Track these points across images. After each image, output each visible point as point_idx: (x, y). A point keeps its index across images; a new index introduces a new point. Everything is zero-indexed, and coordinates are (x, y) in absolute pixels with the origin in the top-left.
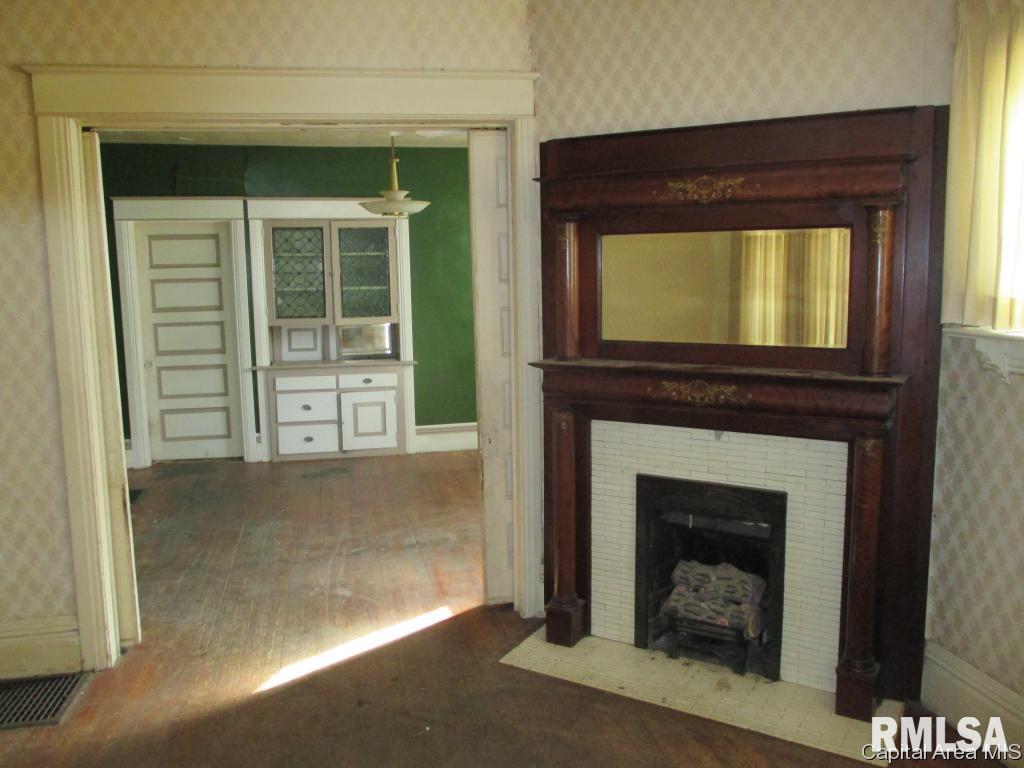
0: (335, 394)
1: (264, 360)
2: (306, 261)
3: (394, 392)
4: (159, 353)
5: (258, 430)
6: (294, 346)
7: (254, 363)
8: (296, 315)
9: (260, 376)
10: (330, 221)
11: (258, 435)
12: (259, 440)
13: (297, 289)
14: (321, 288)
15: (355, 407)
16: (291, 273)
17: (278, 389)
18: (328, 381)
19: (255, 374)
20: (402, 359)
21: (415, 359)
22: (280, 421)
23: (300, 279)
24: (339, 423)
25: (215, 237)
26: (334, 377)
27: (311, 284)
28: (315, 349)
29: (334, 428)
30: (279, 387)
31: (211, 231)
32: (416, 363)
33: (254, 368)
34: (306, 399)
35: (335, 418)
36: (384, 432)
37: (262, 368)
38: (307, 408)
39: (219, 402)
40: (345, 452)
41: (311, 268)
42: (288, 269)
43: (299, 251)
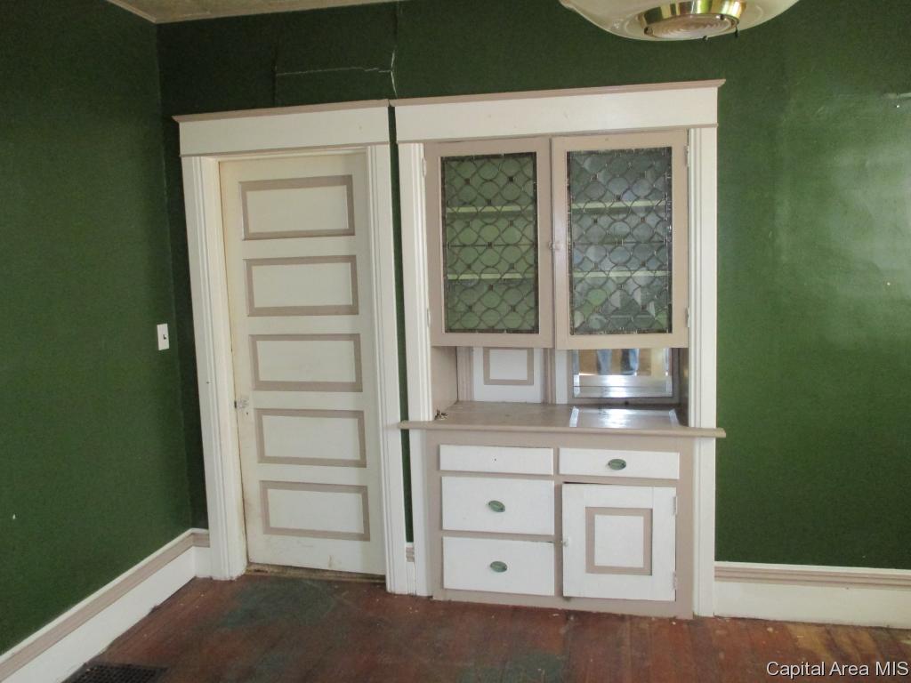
0: (552, 484)
1: (422, 409)
2: (503, 223)
3: (672, 491)
4: (261, 385)
5: (410, 538)
6: (493, 376)
7: (405, 415)
8: (483, 326)
9: (415, 437)
10: (550, 139)
11: (409, 545)
12: (411, 556)
13: (484, 276)
14: (530, 276)
15: (591, 513)
16: (474, 245)
17: (443, 467)
18: (538, 459)
19: (405, 435)
20: (692, 423)
21: (719, 425)
22: (445, 527)
23: (490, 257)
24: (558, 541)
25: (347, 181)
26: (551, 451)
27: (512, 267)
28: (530, 382)
29: (549, 550)
30: (445, 464)
31: (339, 171)
32: (723, 434)
33: (405, 426)
34: (497, 490)
35: (550, 530)
36: (648, 569)
37: (421, 426)
38: (497, 507)
39: (351, 476)
40: (568, 599)
41: (513, 234)
42: (468, 236)
43: (489, 203)
